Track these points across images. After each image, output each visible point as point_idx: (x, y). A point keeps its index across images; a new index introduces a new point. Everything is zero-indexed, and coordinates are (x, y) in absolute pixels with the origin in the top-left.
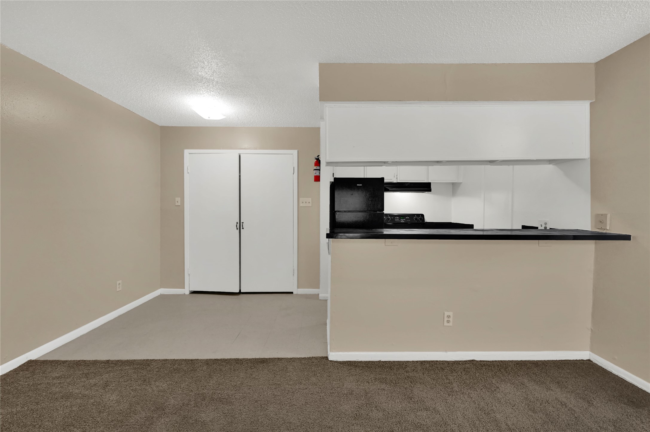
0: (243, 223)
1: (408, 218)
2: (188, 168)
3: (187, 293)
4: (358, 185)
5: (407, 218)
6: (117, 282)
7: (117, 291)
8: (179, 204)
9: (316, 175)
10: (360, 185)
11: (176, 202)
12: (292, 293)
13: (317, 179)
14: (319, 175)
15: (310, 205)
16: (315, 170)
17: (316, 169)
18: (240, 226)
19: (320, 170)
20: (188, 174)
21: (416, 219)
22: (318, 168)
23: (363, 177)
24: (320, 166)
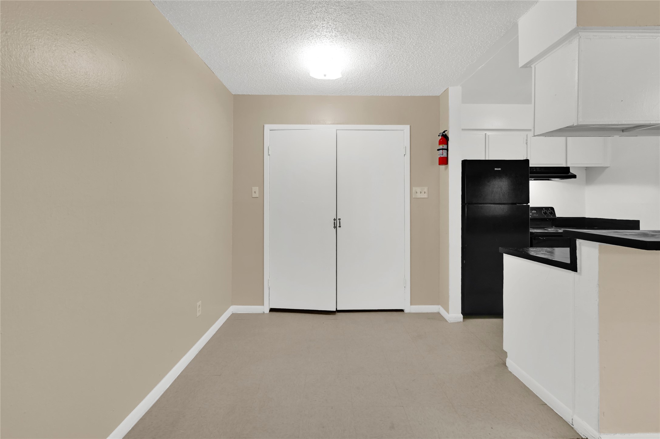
0: (340, 219)
1: (535, 212)
2: (269, 149)
3: (267, 311)
4: (496, 169)
5: (533, 212)
6: (198, 303)
7: (197, 316)
8: (257, 195)
9: (442, 156)
10: (499, 169)
11: (253, 193)
12: (402, 311)
13: (444, 161)
14: (446, 156)
15: (425, 196)
16: (438, 150)
17: (443, 148)
18: (337, 223)
19: (447, 150)
20: (269, 156)
21: (545, 213)
22: (445, 147)
23: (483, 159)
24: (447, 144)
